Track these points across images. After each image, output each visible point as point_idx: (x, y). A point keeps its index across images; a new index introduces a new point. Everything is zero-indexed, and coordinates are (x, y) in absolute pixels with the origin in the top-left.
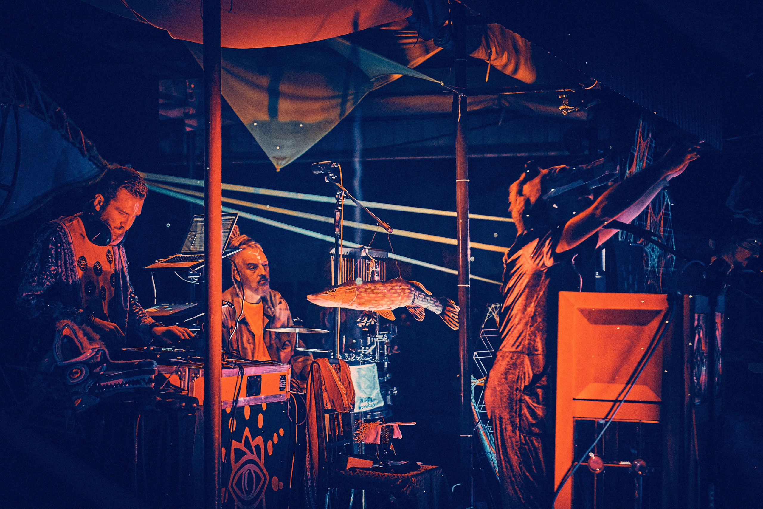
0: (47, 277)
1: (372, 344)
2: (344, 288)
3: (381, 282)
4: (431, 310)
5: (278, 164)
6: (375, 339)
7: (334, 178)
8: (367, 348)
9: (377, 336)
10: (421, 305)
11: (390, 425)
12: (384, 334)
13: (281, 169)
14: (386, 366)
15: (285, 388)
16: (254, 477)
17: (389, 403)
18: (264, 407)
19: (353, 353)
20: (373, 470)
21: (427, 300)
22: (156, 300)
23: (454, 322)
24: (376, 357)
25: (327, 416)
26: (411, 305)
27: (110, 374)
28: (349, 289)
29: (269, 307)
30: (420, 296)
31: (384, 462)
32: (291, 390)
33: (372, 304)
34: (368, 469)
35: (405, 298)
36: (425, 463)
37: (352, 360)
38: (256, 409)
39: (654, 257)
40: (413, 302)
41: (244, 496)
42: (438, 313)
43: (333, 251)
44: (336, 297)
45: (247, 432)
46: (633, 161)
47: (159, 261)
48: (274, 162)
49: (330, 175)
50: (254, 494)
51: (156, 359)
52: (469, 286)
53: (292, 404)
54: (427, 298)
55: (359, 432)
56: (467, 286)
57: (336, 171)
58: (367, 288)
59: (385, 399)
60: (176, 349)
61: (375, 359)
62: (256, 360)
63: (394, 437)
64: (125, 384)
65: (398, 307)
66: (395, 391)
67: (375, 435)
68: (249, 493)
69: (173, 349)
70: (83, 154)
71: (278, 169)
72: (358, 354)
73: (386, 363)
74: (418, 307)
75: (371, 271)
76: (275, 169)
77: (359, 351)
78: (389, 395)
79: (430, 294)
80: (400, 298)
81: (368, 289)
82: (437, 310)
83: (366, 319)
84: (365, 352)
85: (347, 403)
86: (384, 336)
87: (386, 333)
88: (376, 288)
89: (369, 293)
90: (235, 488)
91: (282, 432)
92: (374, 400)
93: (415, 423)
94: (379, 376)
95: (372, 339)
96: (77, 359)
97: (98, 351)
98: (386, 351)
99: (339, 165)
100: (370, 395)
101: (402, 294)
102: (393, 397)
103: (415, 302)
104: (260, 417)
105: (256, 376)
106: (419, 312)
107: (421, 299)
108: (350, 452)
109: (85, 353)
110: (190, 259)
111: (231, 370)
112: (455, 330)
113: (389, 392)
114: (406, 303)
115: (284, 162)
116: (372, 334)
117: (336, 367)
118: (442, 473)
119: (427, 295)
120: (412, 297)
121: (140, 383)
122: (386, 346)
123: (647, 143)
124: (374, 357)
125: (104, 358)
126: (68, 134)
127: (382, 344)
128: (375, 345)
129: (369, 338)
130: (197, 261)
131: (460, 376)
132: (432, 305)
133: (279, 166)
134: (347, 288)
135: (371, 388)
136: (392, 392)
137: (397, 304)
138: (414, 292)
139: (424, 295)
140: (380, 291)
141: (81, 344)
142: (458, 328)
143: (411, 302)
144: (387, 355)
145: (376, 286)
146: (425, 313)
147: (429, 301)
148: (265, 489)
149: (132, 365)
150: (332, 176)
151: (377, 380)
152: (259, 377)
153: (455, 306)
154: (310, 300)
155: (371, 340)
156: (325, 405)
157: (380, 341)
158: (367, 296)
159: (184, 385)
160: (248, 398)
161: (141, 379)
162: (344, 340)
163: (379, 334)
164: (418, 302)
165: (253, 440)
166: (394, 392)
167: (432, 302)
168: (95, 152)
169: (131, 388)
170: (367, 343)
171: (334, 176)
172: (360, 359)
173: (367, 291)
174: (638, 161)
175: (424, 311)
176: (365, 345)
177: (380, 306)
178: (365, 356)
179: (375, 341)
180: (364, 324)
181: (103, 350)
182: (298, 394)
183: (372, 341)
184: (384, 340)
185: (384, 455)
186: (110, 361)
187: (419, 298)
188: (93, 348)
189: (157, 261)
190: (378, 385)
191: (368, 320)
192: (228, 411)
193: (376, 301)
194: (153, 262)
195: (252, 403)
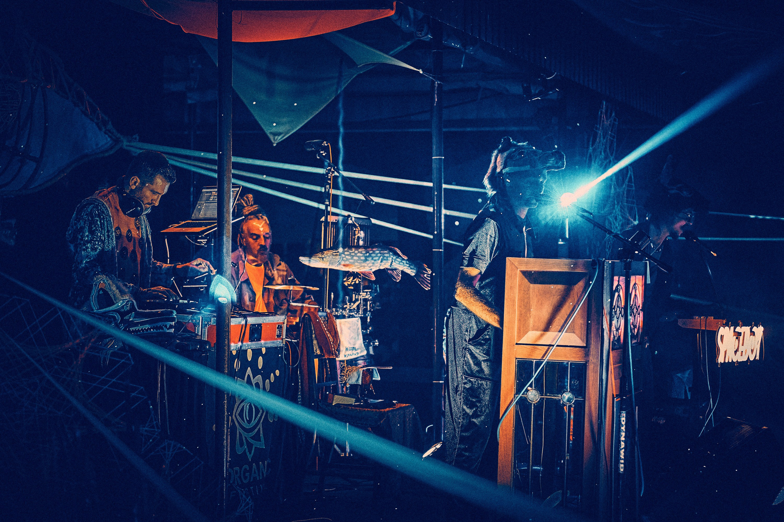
0: (98, 243)
1: (357, 300)
2: (331, 252)
3: (364, 247)
4: (407, 272)
5: (274, 139)
6: (359, 296)
7: (324, 154)
8: (352, 304)
9: (360, 294)
10: (398, 267)
11: (370, 369)
12: (367, 292)
13: (277, 144)
14: (369, 320)
15: (281, 335)
16: (254, 409)
17: (371, 352)
18: (264, 351)
19: (341, 308)
20: (355, 406)
21: (404, 263)
22: (169, 260)
23: (426, 283)
24: (359, 312)
25: (316, 361)
26: (389, 267)
27: (137, 320)
28: (335, 252)
29: (270, 269)
30: (397, 259)
31: (364, 400)
32: (286, 338)
33: (355, 266)
34: (351, 405)
35: (384, 261)
36: (400, 402)
37: (338, 314)
38: (257, 352)
39: (617, 225)
40: (391, 264)
41: (246, 425)
42: (413, 274)
43: (323, 219)
44: (324, 259)
45: (249, 371)
46: (596, 138)
47: (172, 226)
48: (271, 137)
49: (321, 152)
50: (253, 423)
51: (175, 309)
52: (443, 250)
53: (287, 349)
54: (403, 261)
55: (344, 374)
56: (441, 250)
57: (326, 149)
58: (352, 251)
59: (368, 350)
60: (191, 301)
61: (359, 314)
62: (257, 312)
63: (374, 379)
64: (150, 329)
65: (378, 269)
66: (376, 342)
67: (357, 377)
68: (249, 422)
69: (189, 301)
70: (100, 129)
71: (274, 143)
72: (344, 309)
73: (369, 317)
74: (395, 269)
75: (356, 237)
76: (272, 144)
77: (345, 306)
78: (371, 346)
79: (406, 258)
80: (380, 261)
81: (352, 253)
82: (411, 272)
83: (352, 278)
84: (350, 307)
85: (333, 349)
86: (367, 294)
87: (369, 292)
88: (359, 252)
89: (353, 256)
90: (238, 417)
91: (277, 372)
92: (358, 349)
93: (391, 368)
94: (362, 329)
95: (357, 296)
96: (111, 308)
97: (128, 301)
98: (369, 307)
99: (329, 144)
100: (354, 345)
101: (381, 257)
102: (375, 348)
103: (392, 265)
104: (260, 359)
105: (257, 324)
106: (396, 273)
107: (398, 262)
108: (335, 391)
109: (117, 303)
110: (200, 225)
111: (237, 319)
112: (427, 289)
113: (372, 344)
114: (385, 265)
115: (280, 137)
116: (357, 292)
117: (324, 319)
118: (414, 411)
119: (403, 259)
120: (390, 260)
121: (162, 329)
122: (369, 303)
123: (611, 121)
124: (358, 312)
125: (133, 309)
126: (88, 111)
127: (365, 300)
128: (359, 302)
129: (354, 295)
130: (206, 226)
131: (434, 329)
132: (407, 267)
133: (276, 140)
134: (334, 252)
135: (355, 339)
136: (374, 343)
137: (377, 266)
138: (392, 256)
139: (400, 259)
140: (362, 255)
141: (114, 295)
142: (429, 289)
143: (390, 264)
144: (370, 311)
145: (360, 250)
146: (401, 274)
147: (405, 264)
148: (262, 420)
149: (156, 314)
150: (323, 153)
151: (361, 333)
152: (260, 325)
153: (427, 269)
154: (302, 261)
155: (355, 297)
156: (315, 351)
157: (364, 298)
158: (352, 259)
159: (198, 331)
160: (250, 343)
161: (163, 325)
162: (332, 296)
163: (363, 292)
164: (395, 265)
165: (254, 378)
166: (376, 344)
167: (408, 265)
168: (110, 126)
169: (154, 333)
170: (352, 299)
171: (324, 153)
172: (346, 313)
173: (352, 254)
174: (602, 139)
175: (400, 273)
176: (351, 301)
177: (362, 268)
178: (350, 311)
179: (359, 298)
180: (349, 283)
181: (132, 301)
182: (291, 341)
183: (357, 298)
184: (367, 297)
185: (365, 394)
186: (138, 310)
187: (396, 261)
188: (124, 300)
189: (170, 226)
190: (361, 337)
191: (353, 279)
192: (234, 353)
193: (360, 263)
194: (167, 228)
195: (254, 347)
